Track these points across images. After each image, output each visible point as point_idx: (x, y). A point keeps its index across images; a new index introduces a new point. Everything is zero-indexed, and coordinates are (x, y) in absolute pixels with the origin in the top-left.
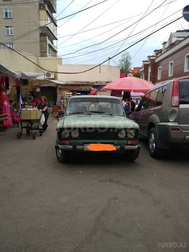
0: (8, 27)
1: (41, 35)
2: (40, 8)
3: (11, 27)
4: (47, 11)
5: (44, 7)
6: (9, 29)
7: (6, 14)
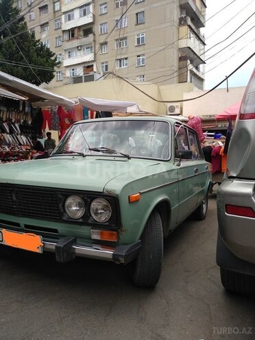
0: (139, 56)
1: (181, 59)
2: (180, 24)
3: (143, 55)
4: (189, 26)
5: (186, 21)
6: (141, 58)
7: (138, 40)
